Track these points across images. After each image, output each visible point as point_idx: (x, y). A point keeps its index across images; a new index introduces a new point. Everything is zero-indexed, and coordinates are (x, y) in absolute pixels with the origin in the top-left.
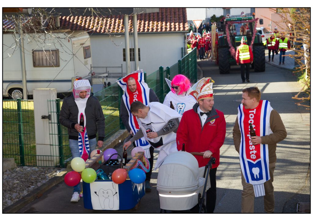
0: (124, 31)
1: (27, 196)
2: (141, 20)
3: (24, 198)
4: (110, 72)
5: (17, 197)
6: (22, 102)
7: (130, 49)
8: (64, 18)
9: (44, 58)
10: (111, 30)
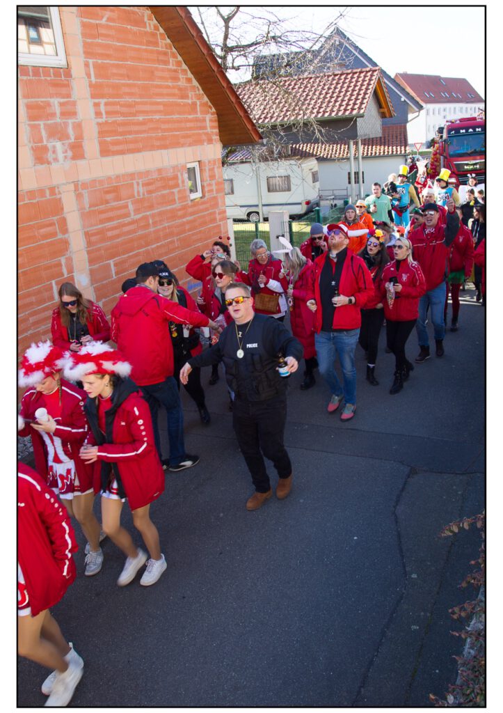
0: (349, 156)
4: (336, 195)
6: (259, 224)
7: (355, 173)
8: (294, 146)
9: (277, 183)
10: (337, 155)
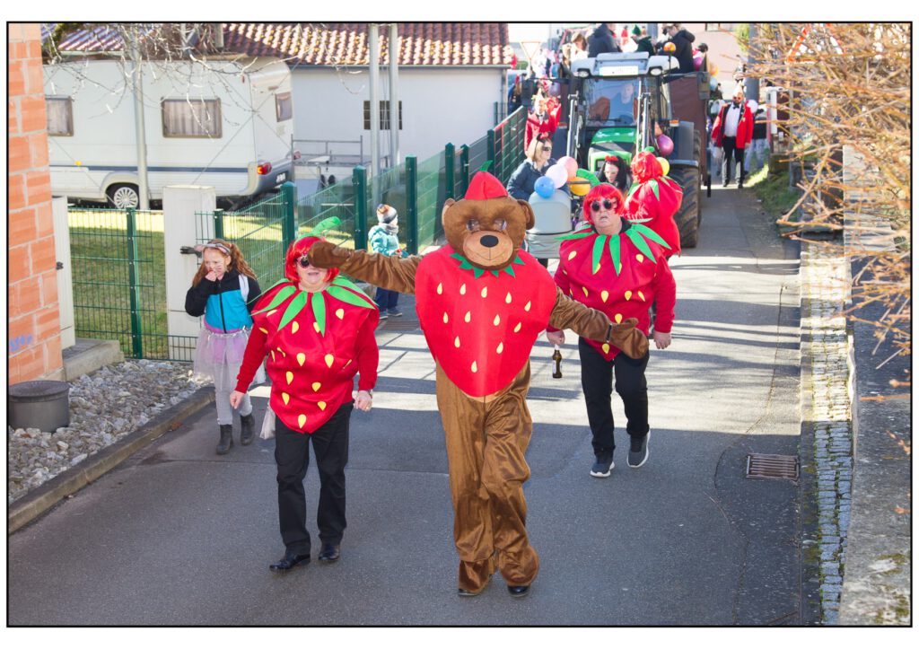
0: (368, 61)
1: (148, 425)
2: (405, 37)
3: (140, 429)
4: (333, 153)
5: (125, 428)
6: (137, 216)
9: (188, 117)
10: (338, 59)
